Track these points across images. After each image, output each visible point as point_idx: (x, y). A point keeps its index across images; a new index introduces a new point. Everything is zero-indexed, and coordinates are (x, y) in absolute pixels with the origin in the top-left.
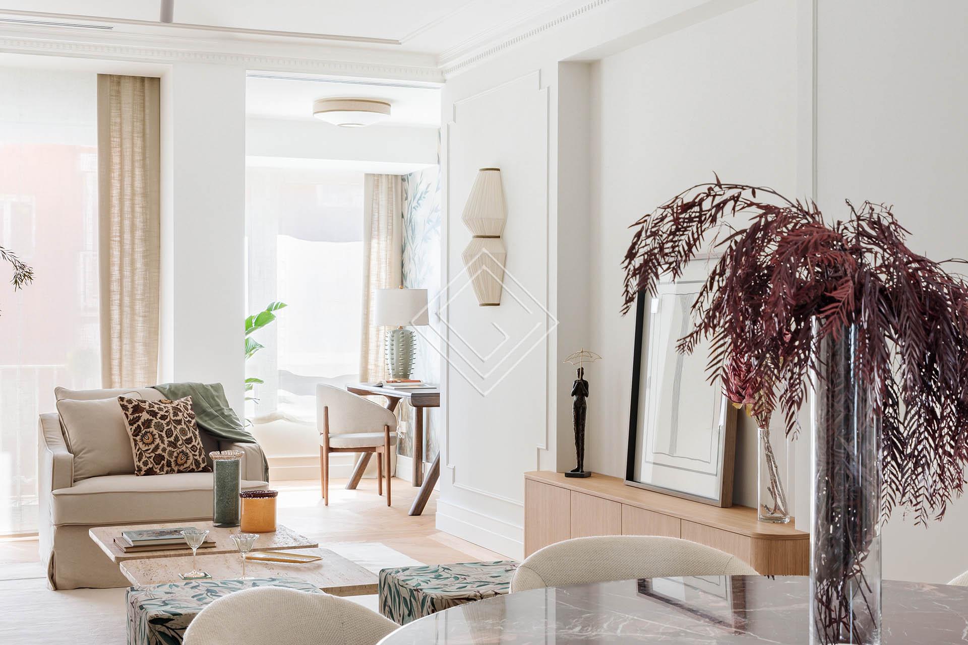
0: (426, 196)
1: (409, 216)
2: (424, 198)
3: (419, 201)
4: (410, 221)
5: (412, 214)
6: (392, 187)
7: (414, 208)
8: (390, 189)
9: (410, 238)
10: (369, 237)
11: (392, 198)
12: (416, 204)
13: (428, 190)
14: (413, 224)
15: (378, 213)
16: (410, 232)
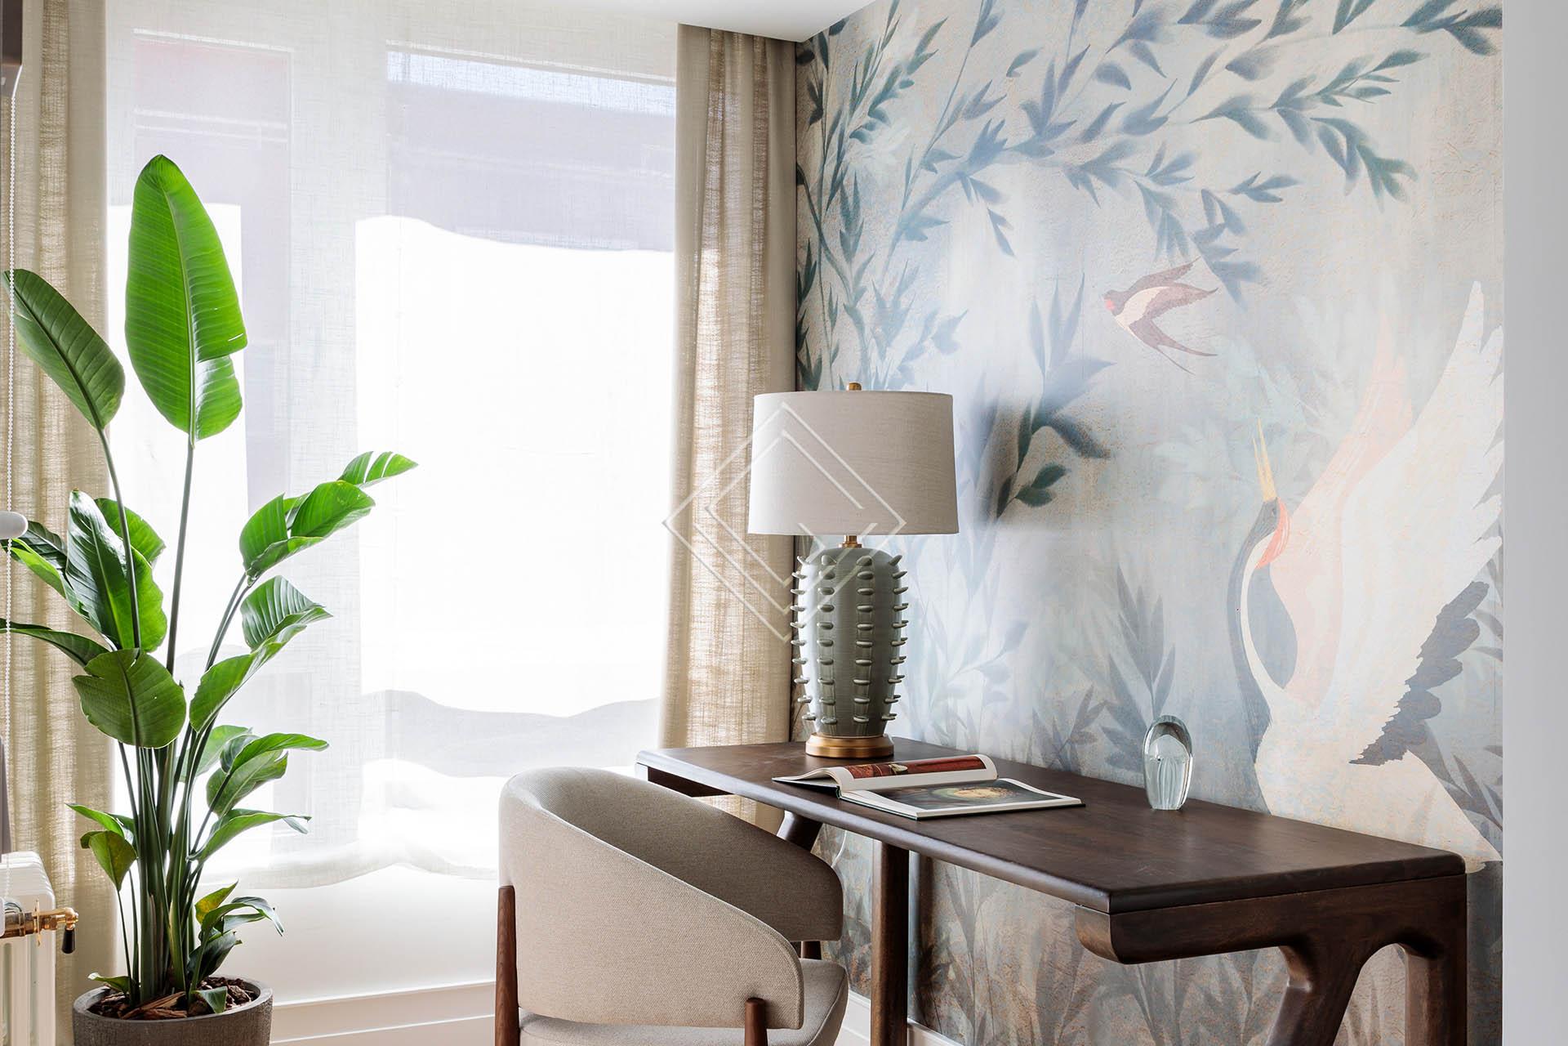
0: (911, 77)
1: (829, 170)
2: (907, 84)
3: (882, 106)
4: (837, 184)
5: (846, 157)
6: (763, 84)
7: (856, 135)
8: (759, 90)
9: (833, 242)
10: (692, 243)
11: (766, 120)
12: (868, 119)
13: (927, 52)
14: (849, 191)
15: (722, 163)
16: (833, 224)
